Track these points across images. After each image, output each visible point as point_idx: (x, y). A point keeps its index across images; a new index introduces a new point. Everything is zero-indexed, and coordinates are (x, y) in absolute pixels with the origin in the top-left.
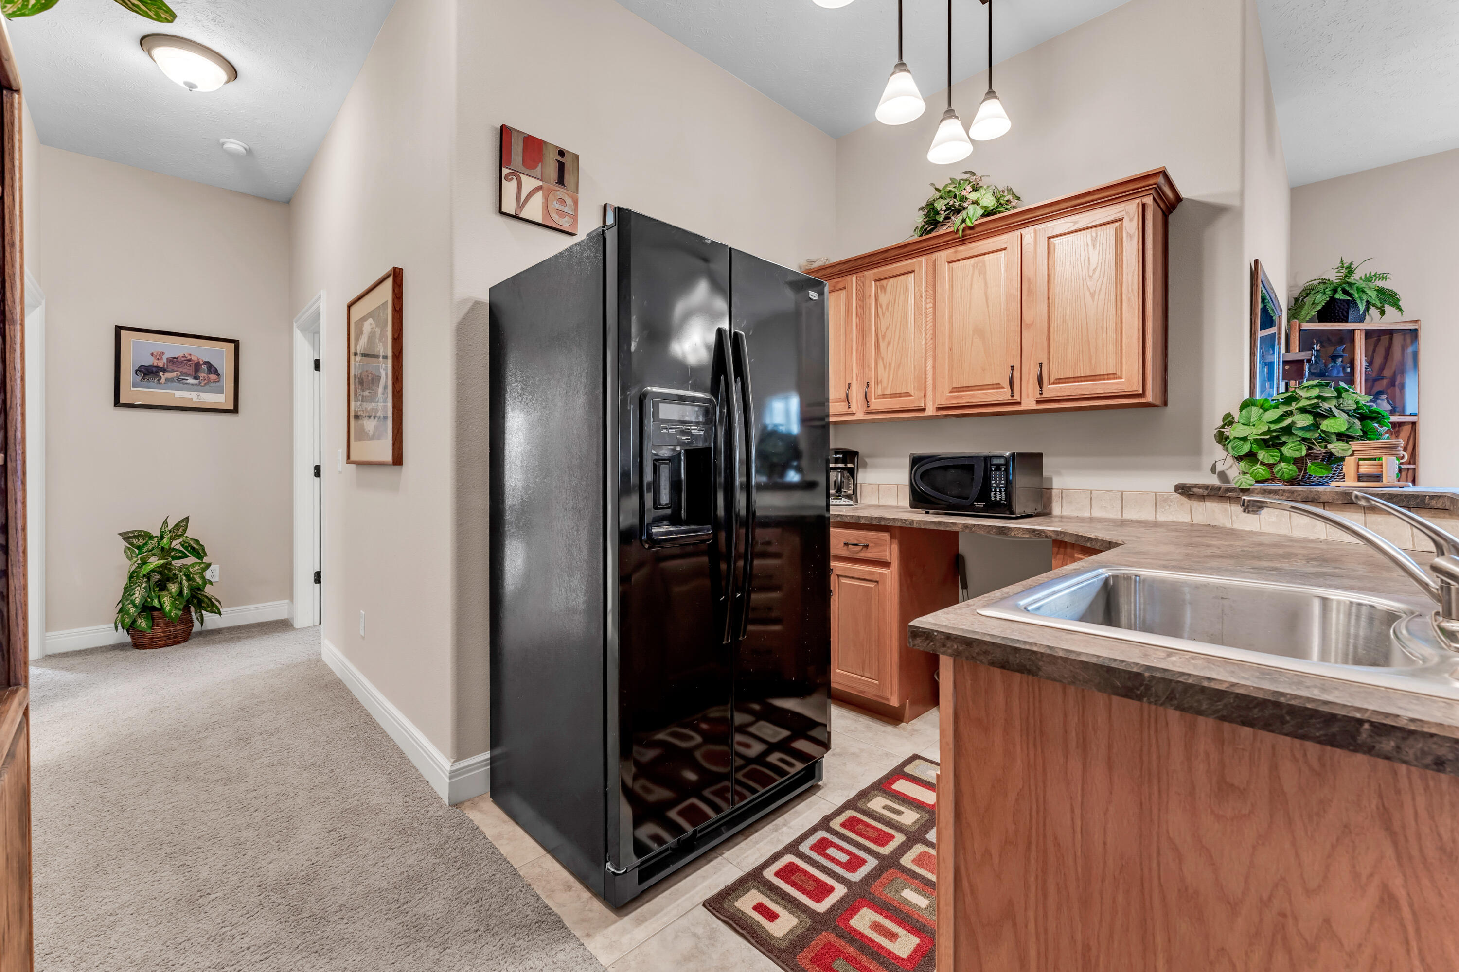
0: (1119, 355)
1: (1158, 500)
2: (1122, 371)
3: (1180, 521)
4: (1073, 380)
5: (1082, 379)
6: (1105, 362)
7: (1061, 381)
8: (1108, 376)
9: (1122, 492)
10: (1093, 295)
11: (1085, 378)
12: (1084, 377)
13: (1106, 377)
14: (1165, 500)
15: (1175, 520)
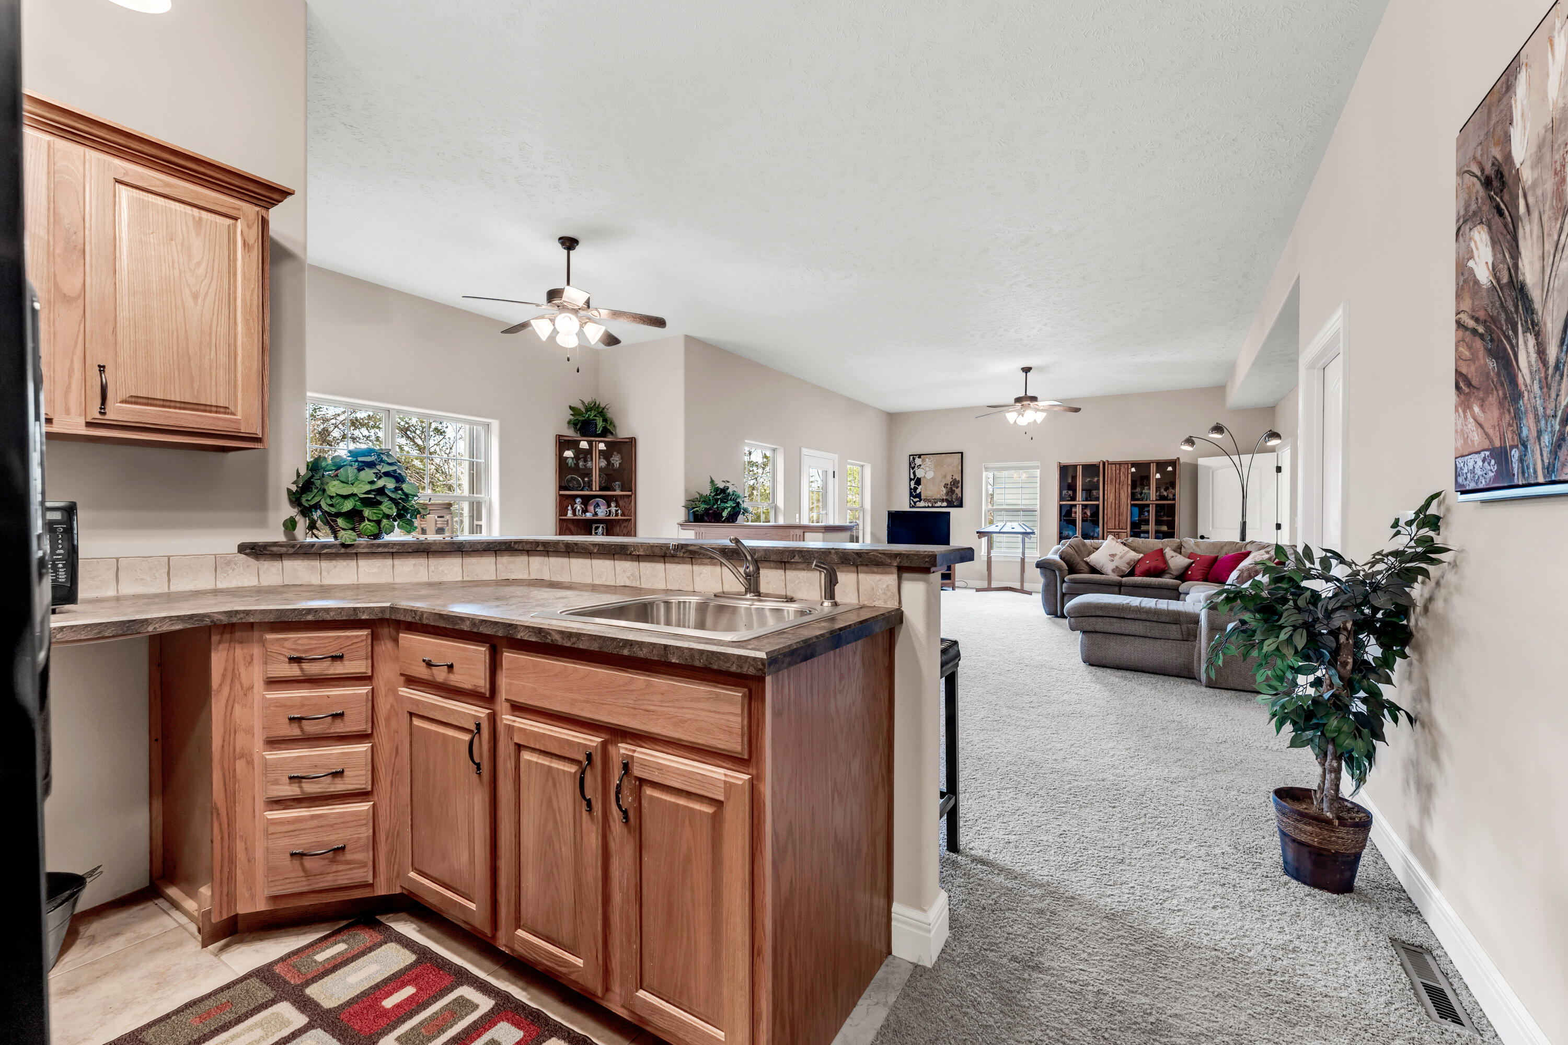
0: (232, 384)
1: (219, 564)
2: (236, 406)
3: (246, 585)
4: (161, 403)
5: (178, 405)
6: (214, 390)
7: (139, 400)
8: (218, 409)
9: (169, 558)
10: (195, 297)
11: (182, 405)
12: (181, 402)
13: (222, 410)
14: (228, 563)
15: (240, 585)
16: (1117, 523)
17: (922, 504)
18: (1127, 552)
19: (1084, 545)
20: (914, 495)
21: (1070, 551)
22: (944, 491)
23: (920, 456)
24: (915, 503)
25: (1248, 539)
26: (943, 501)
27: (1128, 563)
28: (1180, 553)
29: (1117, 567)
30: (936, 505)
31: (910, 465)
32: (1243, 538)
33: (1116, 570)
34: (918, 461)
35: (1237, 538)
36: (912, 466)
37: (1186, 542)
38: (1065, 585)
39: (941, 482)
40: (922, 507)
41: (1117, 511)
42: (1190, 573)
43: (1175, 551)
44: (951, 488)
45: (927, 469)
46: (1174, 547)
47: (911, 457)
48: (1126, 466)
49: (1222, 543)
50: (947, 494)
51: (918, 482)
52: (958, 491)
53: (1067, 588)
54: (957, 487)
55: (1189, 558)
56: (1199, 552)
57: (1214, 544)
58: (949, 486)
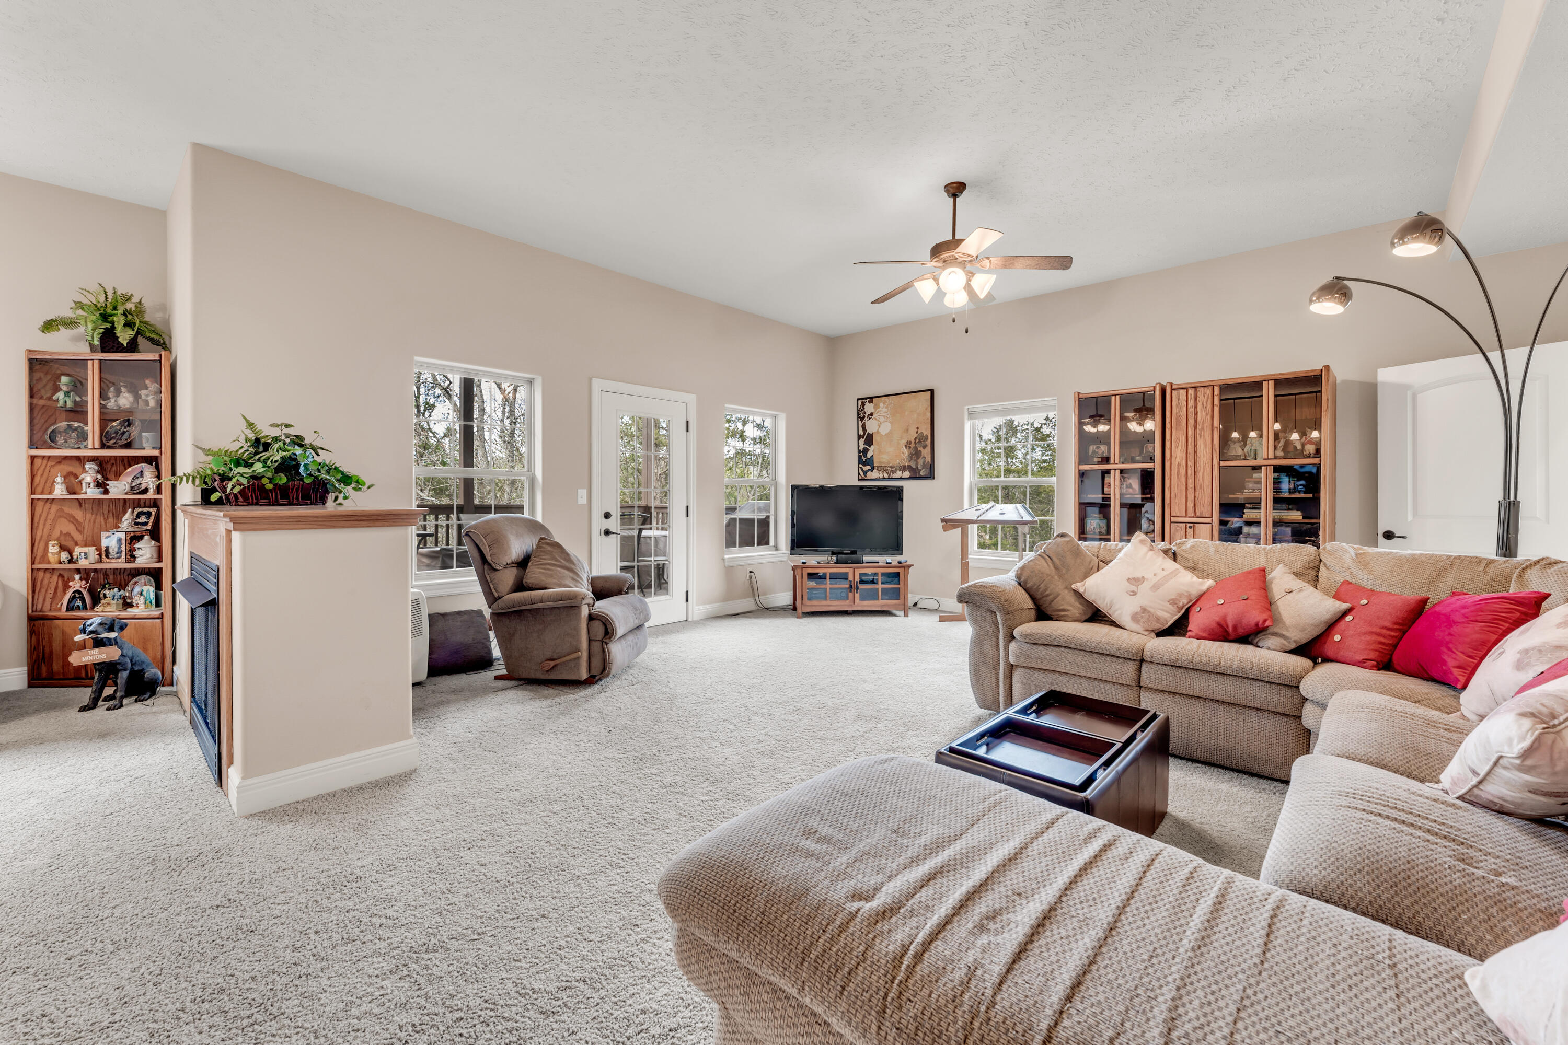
16: (1191, 505)
17: (875, 474)
18: (1174, 573)
19: (1077, 552)
20: (864, 460)
21: (1045, 567)
22: (906, 452)
23: (871, 399)
24: (865, 473)
25: (1527, 550)
26: (903, 468)
27: (1173, 602)
28: (1315, 582)
29: (1144, 610)
30: (895, 476)
31: (858, 414)
32: (1507, 546)
33: (1142, 614)
34: (869, 408)
35: (1488, 548)
36: (861, 417)
37: (1331, 554)
38: (1013, 646)
39: (902, 438)
40: (876, 479)
41: (1190, 481)
42: (1337, 638)
43: (1298, 575)
44: (916, 448)
45: (882, 419)
46: (1298, 567)
47: (860, 402)
48: (1209, 391)
49: (1439, 559)
50: (911, 457)
51: (869, 440)
52: (926, 452)
53: (1020, 655)
54: (925, 447)
55: (1337, 597)
56: (1365, 580)
57: (1415, 562)
58: (913, 445)
